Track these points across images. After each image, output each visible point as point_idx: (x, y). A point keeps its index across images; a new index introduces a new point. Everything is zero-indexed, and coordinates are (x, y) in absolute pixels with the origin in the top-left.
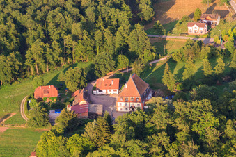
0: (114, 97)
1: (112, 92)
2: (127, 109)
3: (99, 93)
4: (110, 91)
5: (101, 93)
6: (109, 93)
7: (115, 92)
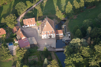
0: (34, 28)
1: (32, 25)
2: (47, 37)
3: (25, 27)
4: (31, 25)
5: (27, 27)
6: (31, 26)
7: (34, 25)
